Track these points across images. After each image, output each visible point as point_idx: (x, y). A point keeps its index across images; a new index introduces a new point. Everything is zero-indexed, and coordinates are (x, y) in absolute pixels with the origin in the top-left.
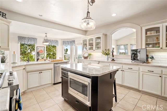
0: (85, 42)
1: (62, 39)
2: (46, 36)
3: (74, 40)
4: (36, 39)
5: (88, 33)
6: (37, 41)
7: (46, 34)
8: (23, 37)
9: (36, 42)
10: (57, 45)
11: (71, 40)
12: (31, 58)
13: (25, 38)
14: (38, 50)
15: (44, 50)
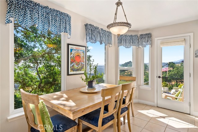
4: (69, 17)
14: (72, 55)
15: (84, 55)
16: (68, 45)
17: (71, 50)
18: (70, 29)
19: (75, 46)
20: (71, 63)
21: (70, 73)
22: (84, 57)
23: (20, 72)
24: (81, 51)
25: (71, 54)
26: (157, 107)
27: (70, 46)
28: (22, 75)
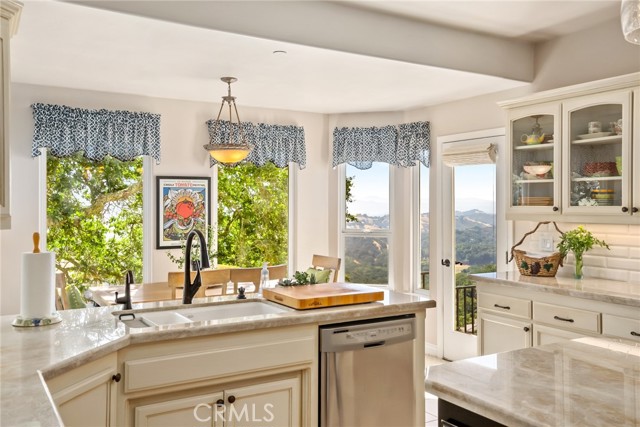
0: (531, 139)
1: (328, 116)
2: (229, 99)
3: (423, 119)
4: (154, 120)
5: (551, 64)
6: (157, 135)
7: (228, 80)
8: (68, 111)
9: (150, 146)
10: (294, 160)
11: (395, 122)
12: (94, 244)
13: (80, 113)
14: (168, 201)
15: (204, 199)
16: (158, 178)
17: (166, 190)
18: (156, 146)
19: (176, 181)
20: (167, 219)
21: (162, 244)
22: (203, 204)
23: (118, 239)
24: (194, 189)
25: (165, 200)
26: (444, 359)
27: (162, 181)
28: (128, 253)
